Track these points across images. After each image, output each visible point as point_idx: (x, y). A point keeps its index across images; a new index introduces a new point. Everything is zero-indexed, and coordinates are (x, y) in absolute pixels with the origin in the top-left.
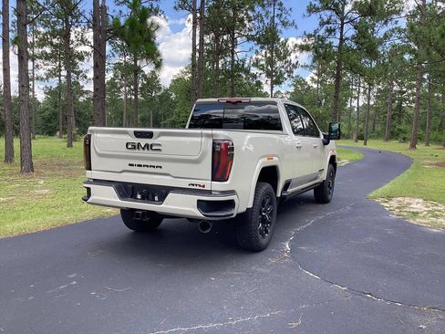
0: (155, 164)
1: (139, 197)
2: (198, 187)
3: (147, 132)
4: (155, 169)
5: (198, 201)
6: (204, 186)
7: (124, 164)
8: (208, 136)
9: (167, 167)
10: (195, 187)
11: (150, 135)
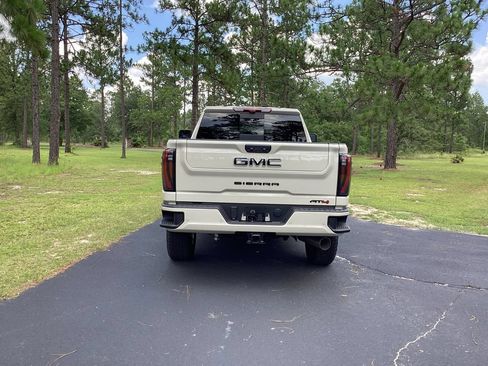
0: (271, 181)
1: (244, 218)
2: (321, 204)
3: (264, 147)
4: (271, 186)
5: (329, 217)
6: (327, 202)
7: (229, 183)
8: (335, 150)
9: (284, 184)
10: (317, 204)
11: (267, 149)
